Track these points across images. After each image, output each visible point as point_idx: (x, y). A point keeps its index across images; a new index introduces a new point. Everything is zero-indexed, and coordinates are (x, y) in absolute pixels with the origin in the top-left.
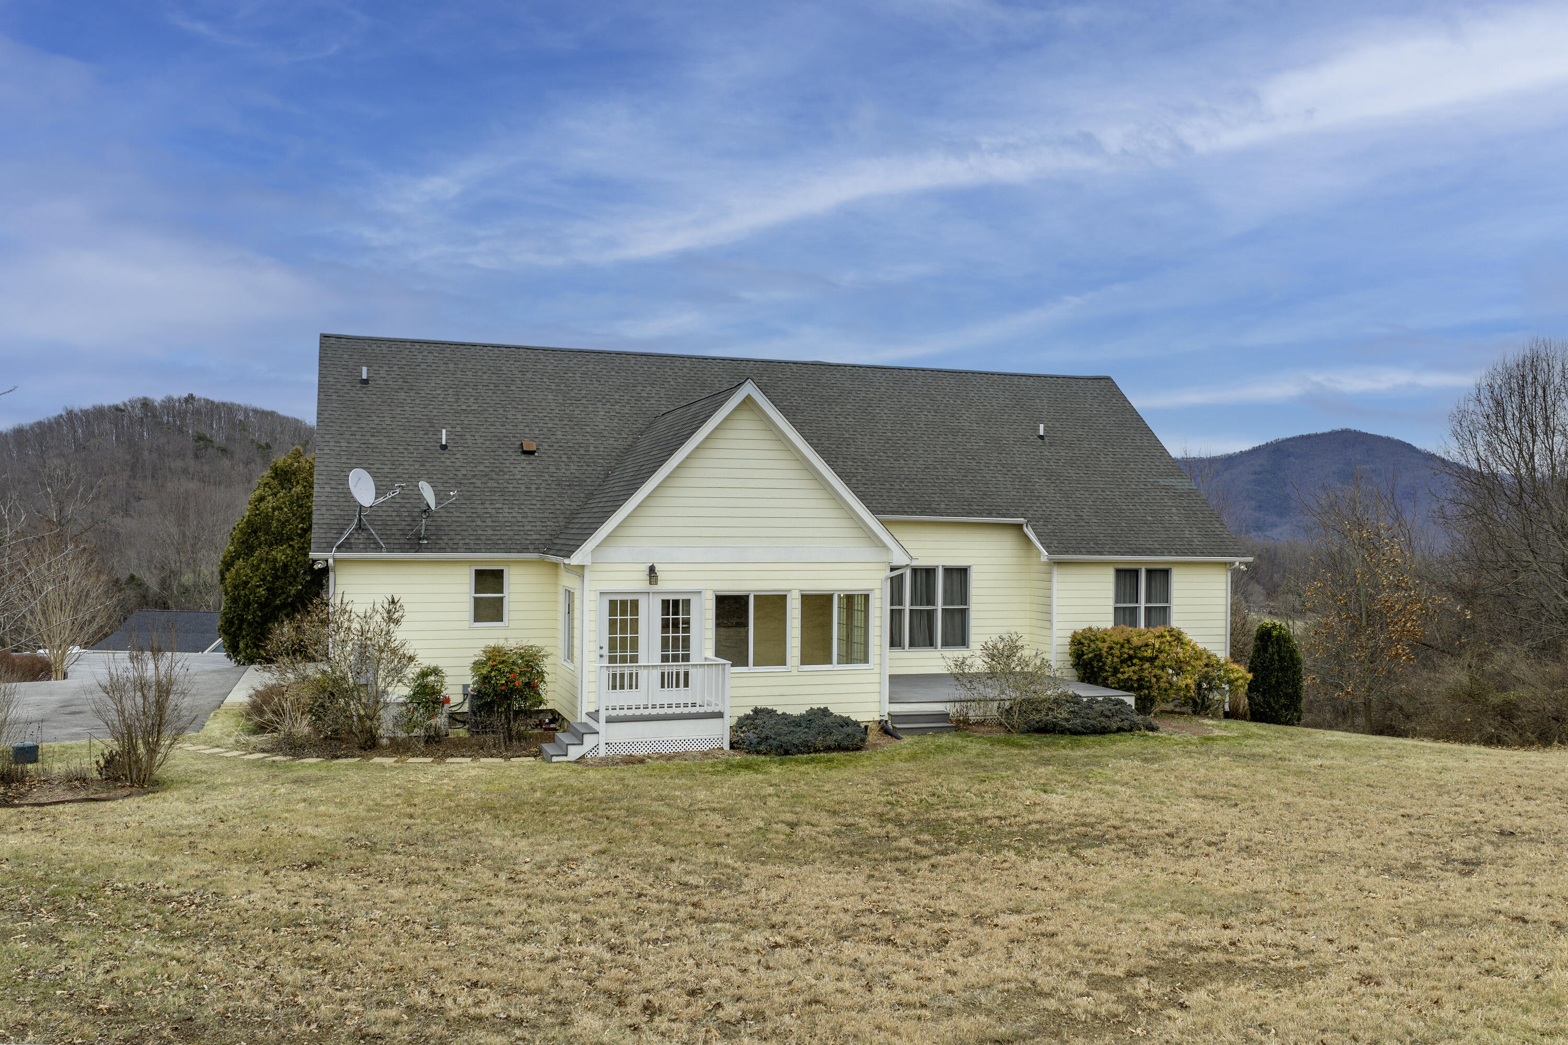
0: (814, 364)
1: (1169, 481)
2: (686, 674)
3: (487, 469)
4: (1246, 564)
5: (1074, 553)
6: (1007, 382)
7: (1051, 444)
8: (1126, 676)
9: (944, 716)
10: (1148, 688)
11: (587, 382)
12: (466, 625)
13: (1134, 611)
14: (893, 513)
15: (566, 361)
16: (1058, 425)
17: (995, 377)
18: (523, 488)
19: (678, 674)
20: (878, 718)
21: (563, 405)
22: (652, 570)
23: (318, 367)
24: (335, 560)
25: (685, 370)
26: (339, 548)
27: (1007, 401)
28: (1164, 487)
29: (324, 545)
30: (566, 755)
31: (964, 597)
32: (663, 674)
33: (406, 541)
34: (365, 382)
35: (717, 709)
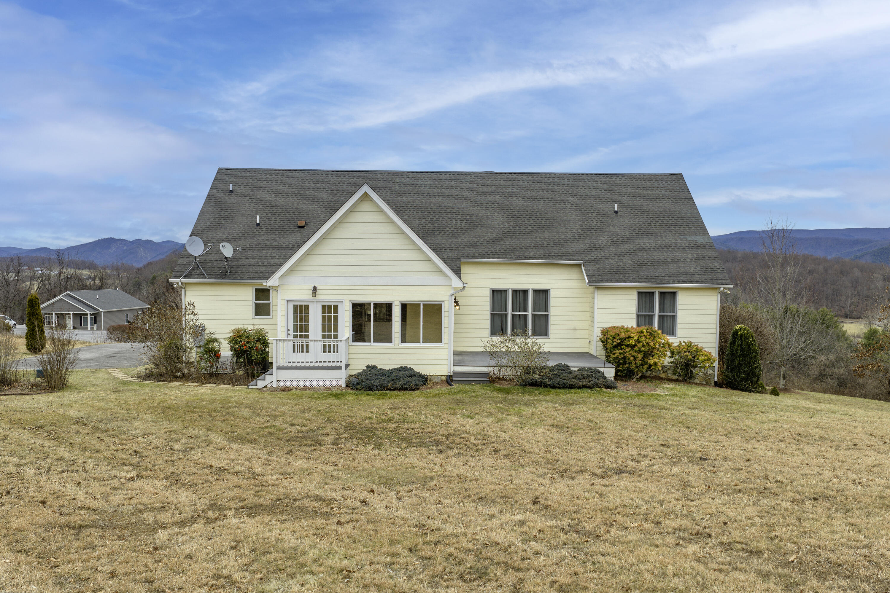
0: (486, 173)
1: (693, 238)
2: (307, 345)
3: (276, 236)
4: (729, 289)
5: (607, 281)
6: (608, 179)
7: (621, 216)
8: (616, 355)
9: (486, 374)
10: (629, 363)
11: (349, 188)
12: (251, 317)
13: (651, 317)
14: (498, 258)
15: (342, 177)
16: (631, 204)
17: (601, 176)
18: (291, 246)
19: (303, 345)
20: (447, 374)
21: (331, 201)
22: (315, 289)
23: (211, 185)
24: (182, 283)
25: (408, 179)
26: (185, 277)
27: (603, 191)
28: (690, 242)
29: (178, 275)
30: (256, 385)
31: (546, 308)
32: (294, 345)
33: (219, 274)
34: (231, 192)
35: (338, 365)
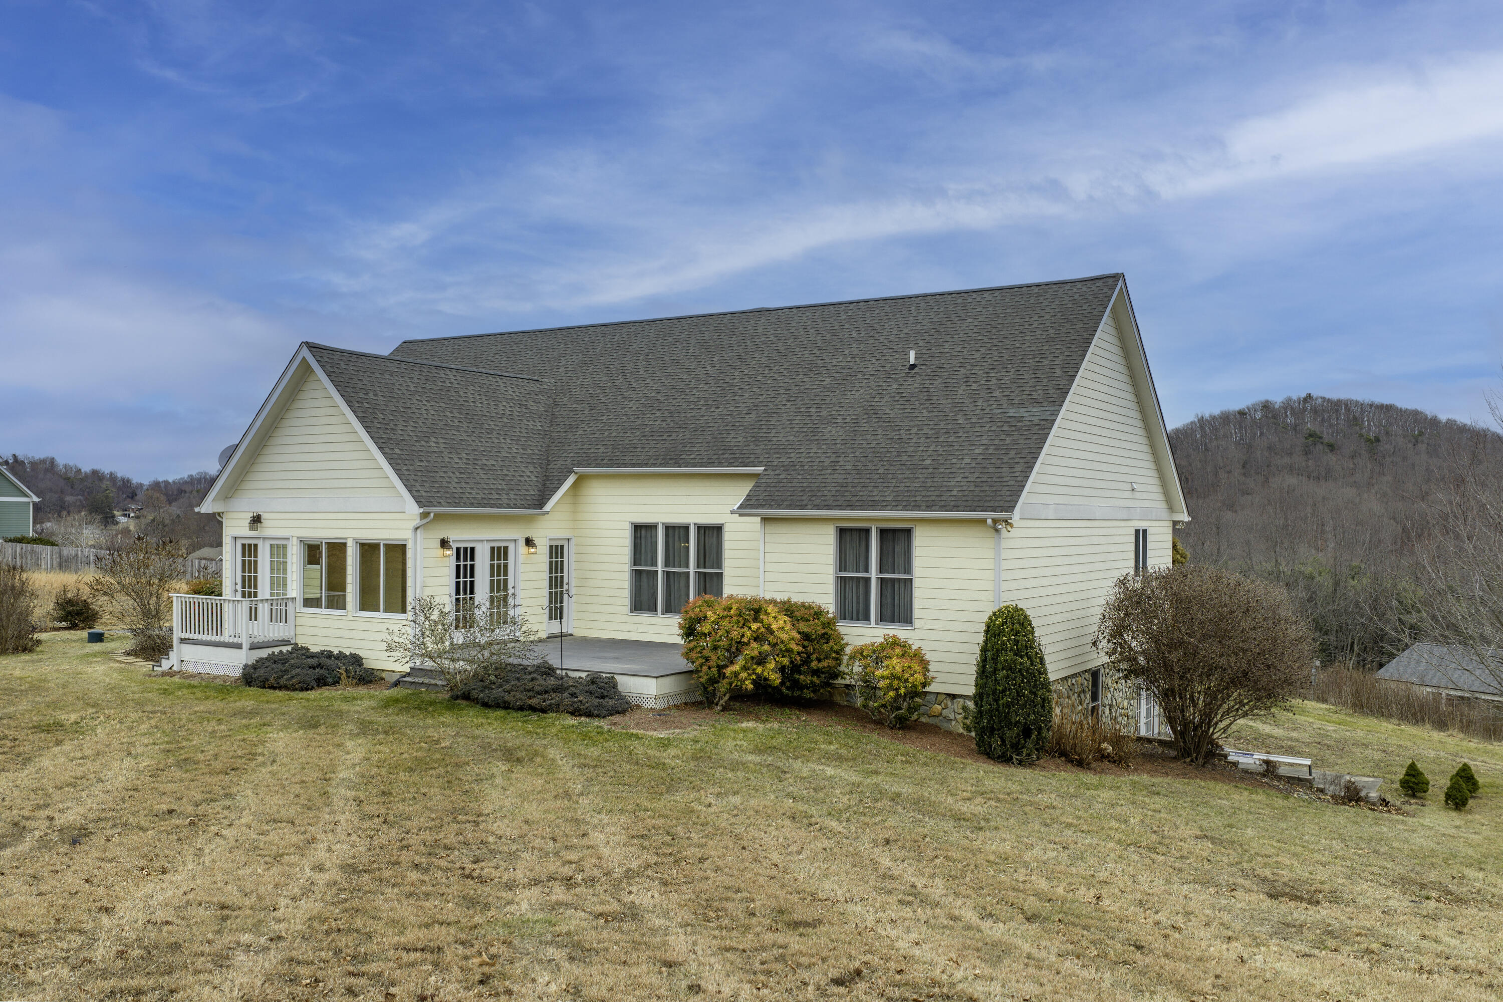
1: (1022, 412)
13: (864, 583)
22: (256, 518)
31: (718, 562)
35: (236, 640)
